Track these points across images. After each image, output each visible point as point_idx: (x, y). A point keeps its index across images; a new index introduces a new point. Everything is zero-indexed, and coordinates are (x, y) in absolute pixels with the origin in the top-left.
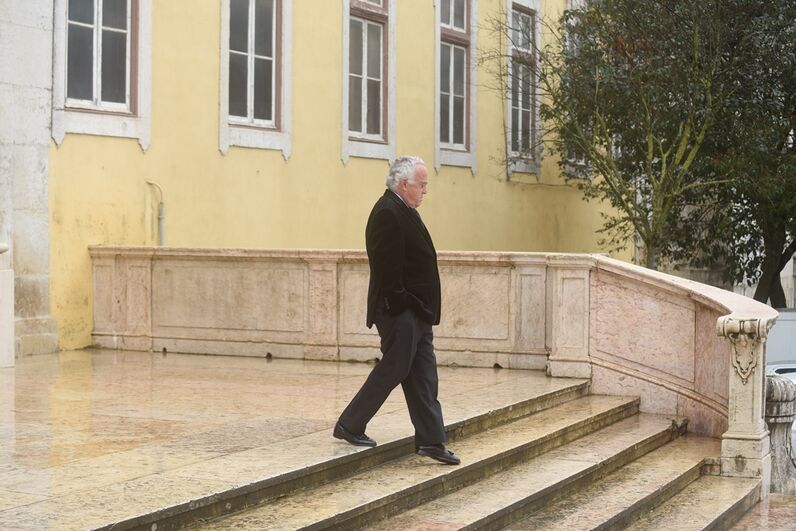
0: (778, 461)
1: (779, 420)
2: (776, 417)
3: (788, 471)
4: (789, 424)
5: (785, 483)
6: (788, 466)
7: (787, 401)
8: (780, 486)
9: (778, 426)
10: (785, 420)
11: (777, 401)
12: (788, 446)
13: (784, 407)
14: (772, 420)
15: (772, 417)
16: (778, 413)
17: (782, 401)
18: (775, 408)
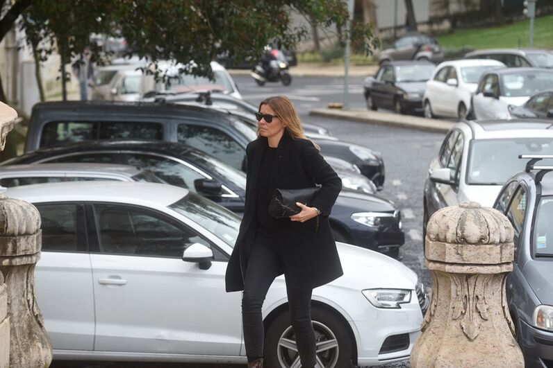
0: (16, 320)
1: (17, 262)
2: (11, 258)
3: (30, 334)
4: (30, 267)
5: (27, 350)
6: (30, 327)
7: (27, 234)
8: (20, 356)
9: (15, 271)
10: (25, 261)
11: (13, 235)
12: (30, 297)
13: (22, 244)
14: (6, 262)
15: (6, 257)
16: (14, 251)
17: (20, 234)
18: (10, 245)
